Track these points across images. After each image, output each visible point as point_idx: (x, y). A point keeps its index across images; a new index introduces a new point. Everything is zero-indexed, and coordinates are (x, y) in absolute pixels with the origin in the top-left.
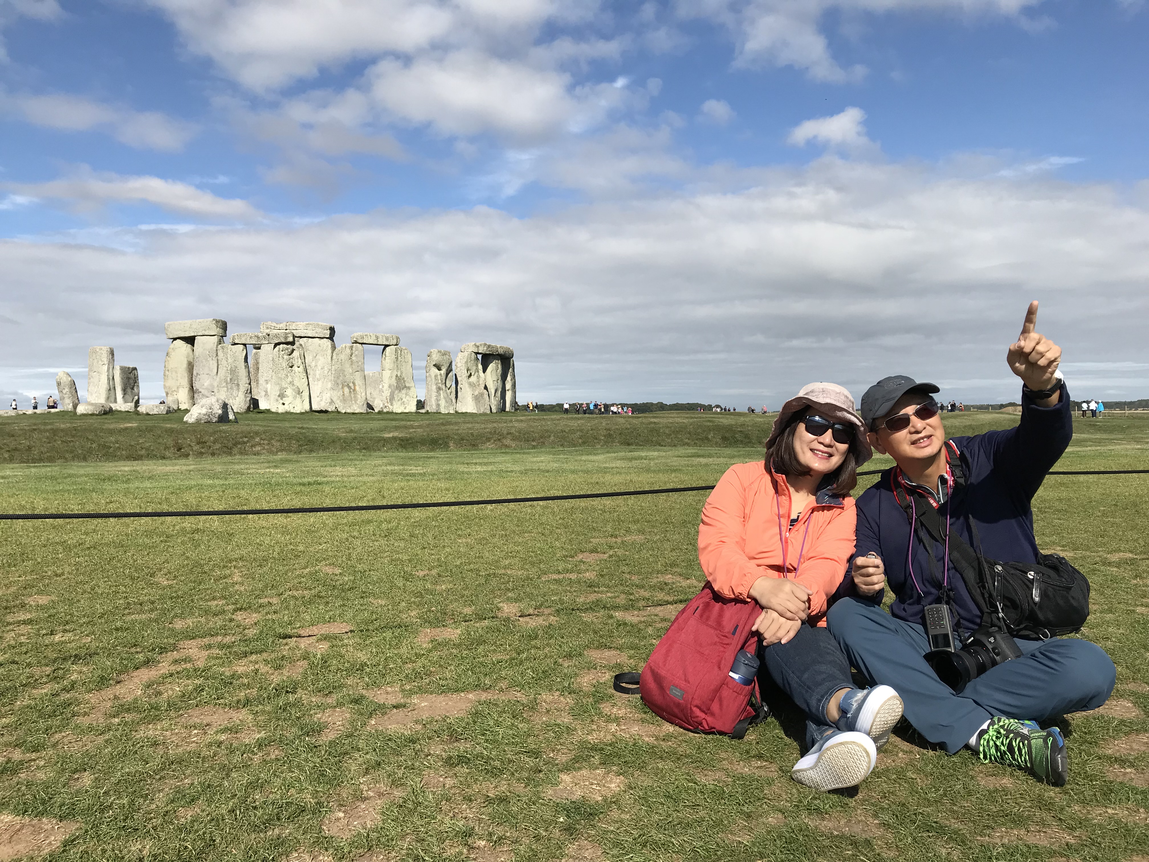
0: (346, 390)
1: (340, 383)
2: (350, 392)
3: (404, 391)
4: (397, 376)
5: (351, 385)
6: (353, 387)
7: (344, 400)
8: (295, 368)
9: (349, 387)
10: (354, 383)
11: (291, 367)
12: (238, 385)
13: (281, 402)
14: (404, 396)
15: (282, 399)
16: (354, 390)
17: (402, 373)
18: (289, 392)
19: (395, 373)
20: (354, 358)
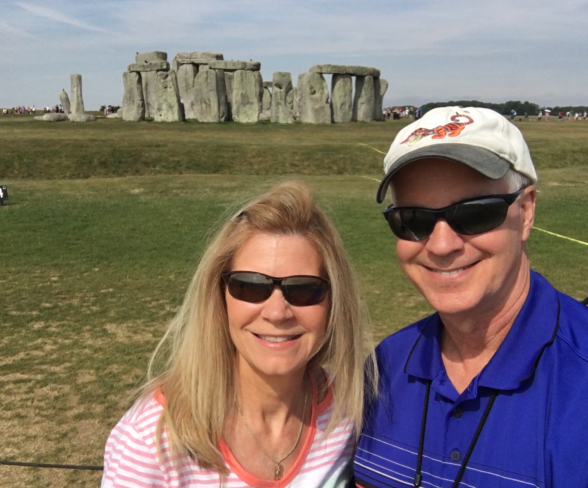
0: (204, 105)
1: (199, 100)
2: (206, 107)
3: (248, 106)
4: (242, 94)
5: (207, 101)
6: (208, 103)
7: (202, 113)
8: (169, 89)
9: (206, 103)
10: (209, 100)
11: (166, 88)
12: (133, 101)
13: (159, 113)
14: (248, 109)
15: (159, 112)
16: (210, 105)
17: (246, 92)
18: (164, 107)
19: (241, 92)
20: (209, 80)
